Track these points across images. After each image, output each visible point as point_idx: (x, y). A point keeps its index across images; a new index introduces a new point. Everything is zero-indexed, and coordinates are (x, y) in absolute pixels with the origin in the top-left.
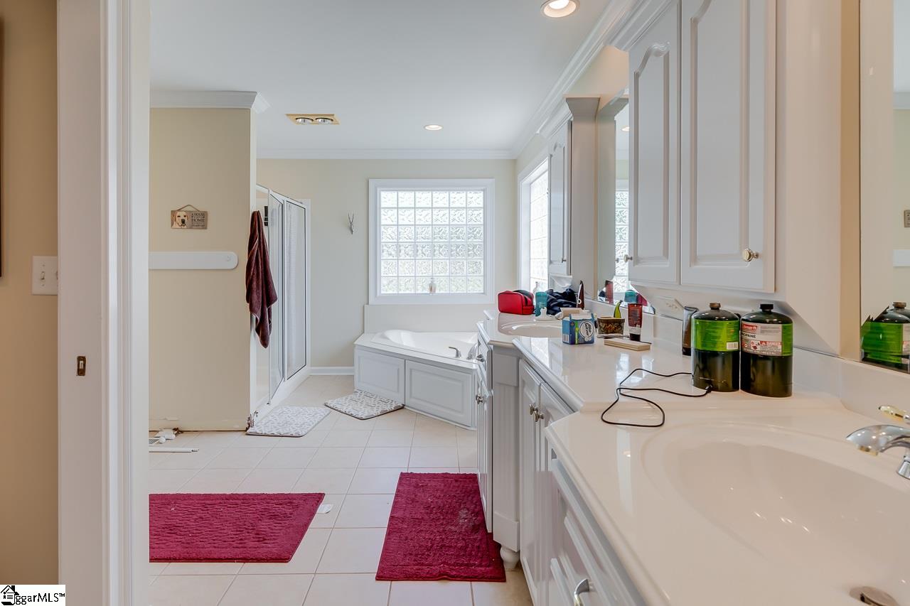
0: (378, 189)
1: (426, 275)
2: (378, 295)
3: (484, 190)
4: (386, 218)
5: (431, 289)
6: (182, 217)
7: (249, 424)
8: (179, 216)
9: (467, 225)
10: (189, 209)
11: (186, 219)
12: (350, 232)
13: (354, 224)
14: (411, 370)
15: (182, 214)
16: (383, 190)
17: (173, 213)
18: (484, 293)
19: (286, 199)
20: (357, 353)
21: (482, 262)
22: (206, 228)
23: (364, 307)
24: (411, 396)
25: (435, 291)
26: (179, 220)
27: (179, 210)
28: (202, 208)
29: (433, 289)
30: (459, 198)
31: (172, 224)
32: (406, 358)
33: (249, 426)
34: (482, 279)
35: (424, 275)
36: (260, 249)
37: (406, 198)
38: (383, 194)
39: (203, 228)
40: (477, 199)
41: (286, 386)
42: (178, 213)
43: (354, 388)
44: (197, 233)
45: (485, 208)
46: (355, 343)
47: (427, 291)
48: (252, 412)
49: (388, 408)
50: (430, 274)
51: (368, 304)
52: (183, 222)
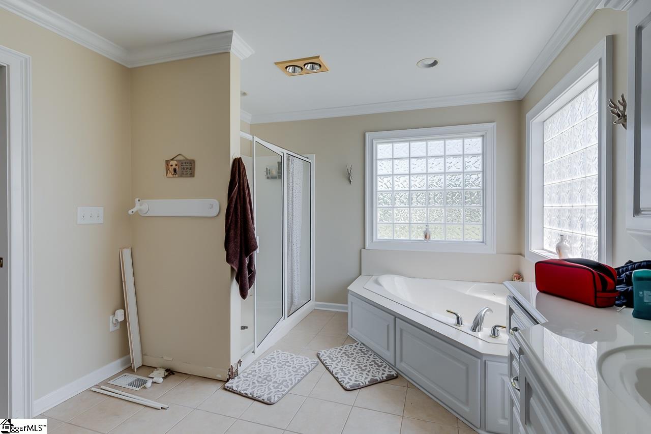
0: (374, 142)
1: (421, 222)
2: (374, 240)
3: (483, 136)
4: (382, 168)
5: (426, 237)
6: (174, 166)
7: (230, 376)
8: (172, 166)
9: (463, 172)
10: (180, 158)
11: (177, 168)
12: (349, 183)
13: (352, 175)
14: (401, 330)
15: (173, 163)
16: (379, 143)
17: (167, 162)
18: (483, 242)
19: (286, 152)
20: (350, 298)
21: (481, 209)
22: (193, 176)
23: (361, 251)
24: (401, 360)
25: (429, 238)
26: (171, 169)
27: (172, 159)
28: (190, 157)
29: (428, 236)
30: (454, 145)
31: (167, 174)
32: (396, 316)
33: (230, 378)
34: (480, 227)
35: (419, 222)
36: (240, 197)
37: (401, 148)
38: (380, 146)
39: (191, 176)
40: (475, 144)
41: (285, 325)
42: (172, 163)
43: (348, 332)
44: (186, 181)
45: (484, 154)
46: (348, 288)
47: (422, 238)
48: (233, 362)
49: (379, 377)
50: (425, 221)
51: (365, 248)
52: (175, 170)
